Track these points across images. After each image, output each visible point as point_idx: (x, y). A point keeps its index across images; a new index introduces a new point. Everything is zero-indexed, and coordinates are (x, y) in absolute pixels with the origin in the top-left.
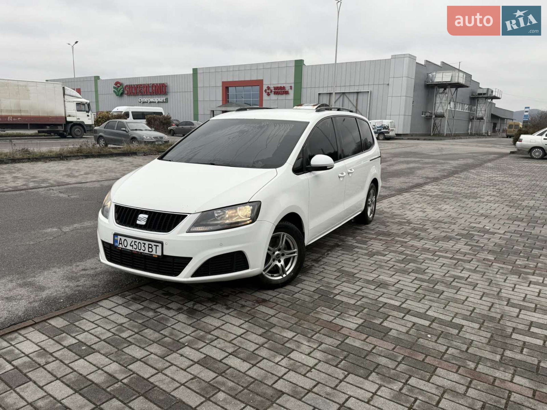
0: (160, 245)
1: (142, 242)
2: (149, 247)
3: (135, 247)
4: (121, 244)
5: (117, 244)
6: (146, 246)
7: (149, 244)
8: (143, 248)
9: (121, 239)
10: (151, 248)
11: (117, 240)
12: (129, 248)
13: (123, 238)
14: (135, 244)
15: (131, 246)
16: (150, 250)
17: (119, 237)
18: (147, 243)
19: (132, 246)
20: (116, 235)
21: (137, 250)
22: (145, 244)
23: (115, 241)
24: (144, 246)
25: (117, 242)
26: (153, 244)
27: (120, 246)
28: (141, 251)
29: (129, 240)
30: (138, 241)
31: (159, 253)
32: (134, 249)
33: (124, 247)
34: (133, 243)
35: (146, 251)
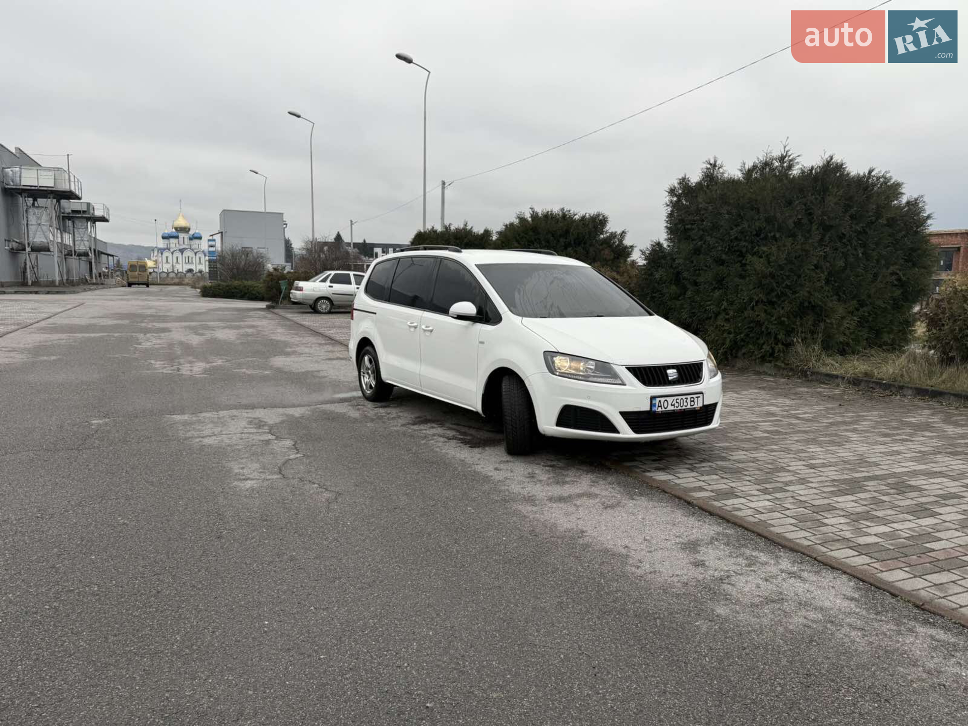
0: (701, 396)
1: (684, 397)
2: (691, 401)
3: (677, 405)
4: (661, 406)
5: (654, 409)
6: (689, 401)
7: (691, 398)
8: (685, 404)
9: (660, 401)
10: (693, 401)
11: (655, 404)
12: (670, 408)
13: (662, 400)
14: (677, 402)
15: (672, 405)
16: (692, 403)
17: (658, 400)
18: (689, 397)
19: (674, 405)
20: (653, 398)
21: (680, 408)
22: (687, 399)
23: (652, 405)
24: (686, 402)
25: (655, 406)
26: (694, 396)
27: (660, 409)
28: (684, 407)
29: (670, 400)
30: (680, 398)
31: (700, 405)
32: (676, 408)
33: (663, 409)
34: (675, 402)
35: (689, 407)
